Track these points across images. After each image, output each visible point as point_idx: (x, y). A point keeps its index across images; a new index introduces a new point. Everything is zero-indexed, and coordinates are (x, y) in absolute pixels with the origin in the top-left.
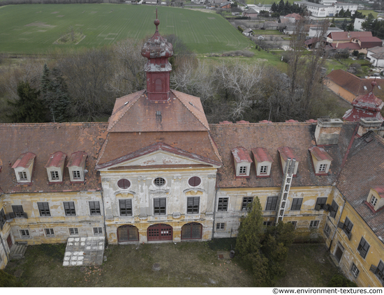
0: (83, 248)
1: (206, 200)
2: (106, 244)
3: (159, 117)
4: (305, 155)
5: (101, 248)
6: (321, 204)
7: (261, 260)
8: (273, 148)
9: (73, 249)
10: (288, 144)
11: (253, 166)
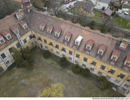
6: (31, 37)
8: (7, 29)
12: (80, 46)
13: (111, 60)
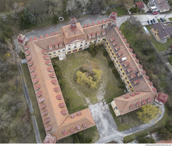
0: (62, 57)
1: (83, 44)
2: (66, 55)
3: (75, 33)
4: (101, 32)
5: (65, 56)
6: (103, 39)
7: (94, 52)
8: (95, 32)
9: (60, 57)
10: (98, 30)
11: (92, 37)
12: (122, 62)
13: (130, 77)
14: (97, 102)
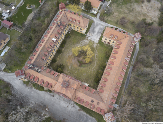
3: (69, 80)
4: (44, 70)
12: (57, 40)
14: (91, 41)
